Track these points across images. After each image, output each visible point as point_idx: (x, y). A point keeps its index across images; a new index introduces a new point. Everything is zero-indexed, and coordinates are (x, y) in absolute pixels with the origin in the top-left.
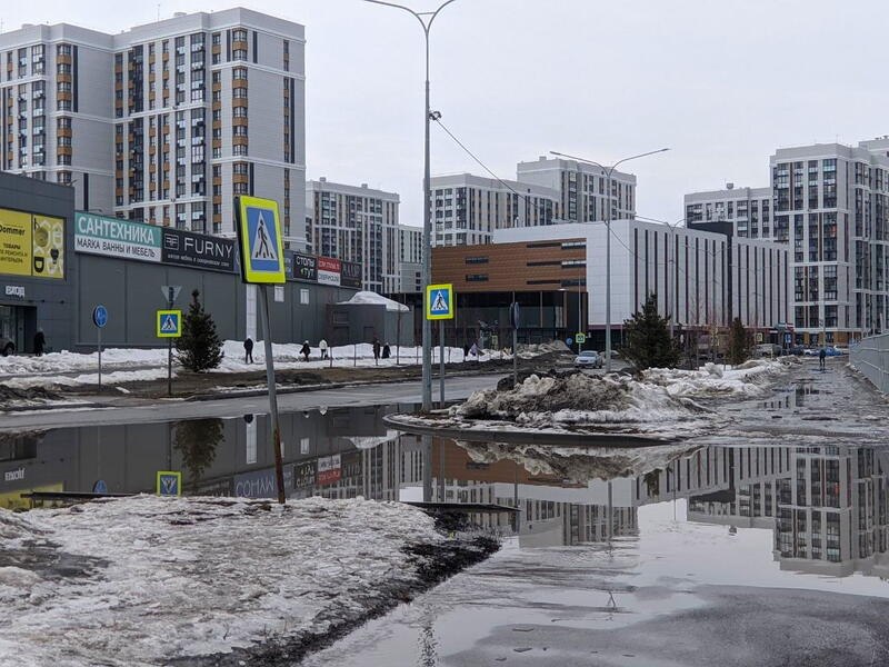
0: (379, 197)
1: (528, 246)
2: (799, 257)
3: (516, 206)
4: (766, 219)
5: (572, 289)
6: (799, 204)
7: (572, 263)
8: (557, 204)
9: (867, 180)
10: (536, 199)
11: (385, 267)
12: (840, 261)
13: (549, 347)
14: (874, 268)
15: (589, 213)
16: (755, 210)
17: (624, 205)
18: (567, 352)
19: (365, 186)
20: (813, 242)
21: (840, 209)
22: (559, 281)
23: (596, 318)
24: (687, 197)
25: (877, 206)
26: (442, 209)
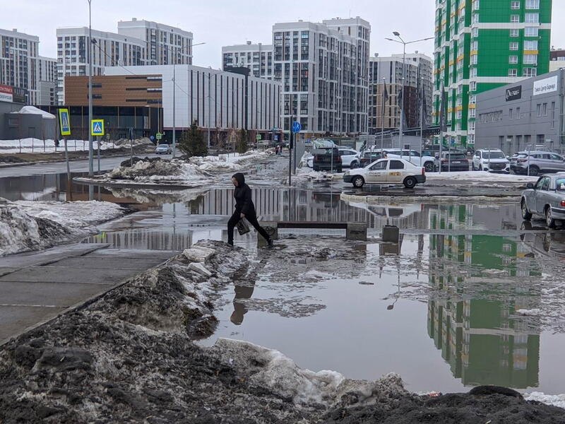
0: (25, 38)
1: (127, 78)
2: (287, 88)
3: (117, 49)
4: (270, 64)
5: (153, 105)
6: (287, 57)
7: (153, 89)
8: (143, 49)
9: (326, 44)
10: (130, 46)
11: (30, 85)
12: (309, 92)
13: (141, 141)
14: (329, 96)
15: (164, 56)
16: (263, 58)
17: (185, 51)
18: (150, 144)
19: (15, 30)
20: (295, 80)
21: (310, 61)
22: (145, 100)
23: (168, 123)
24: (224, 48)
25: (331, 60)
26: (70, 49)
